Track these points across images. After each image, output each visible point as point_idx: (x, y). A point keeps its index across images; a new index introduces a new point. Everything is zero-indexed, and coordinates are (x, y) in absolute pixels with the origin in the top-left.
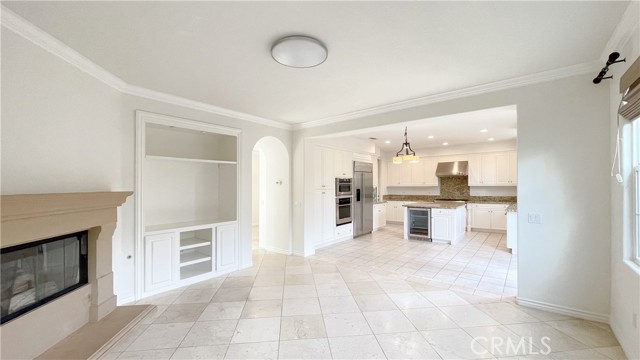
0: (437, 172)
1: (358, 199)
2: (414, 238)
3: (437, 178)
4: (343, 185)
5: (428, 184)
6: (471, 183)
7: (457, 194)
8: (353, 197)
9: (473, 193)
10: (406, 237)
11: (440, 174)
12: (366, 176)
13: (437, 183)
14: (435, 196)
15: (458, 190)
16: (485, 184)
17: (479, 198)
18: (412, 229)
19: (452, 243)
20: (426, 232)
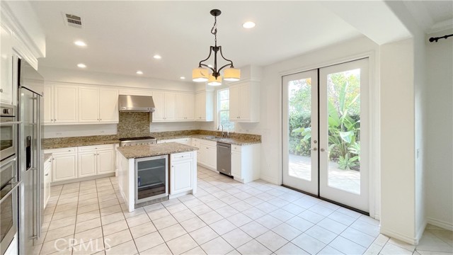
0: (119, 106)
1: (28, 166)
2: (144, 204)
5: (106, 120)
6: (155, 119)
7: (137, 132)
9: (153, 129)
10: (132, 206)
11: (122, 109)
13: (116, 120)
14: (110, 136)
15: (139, 127)
16: (167, 120)
17: (158, 133)
18: (139, 190)
19: (194, 192)
20: (162, 188)
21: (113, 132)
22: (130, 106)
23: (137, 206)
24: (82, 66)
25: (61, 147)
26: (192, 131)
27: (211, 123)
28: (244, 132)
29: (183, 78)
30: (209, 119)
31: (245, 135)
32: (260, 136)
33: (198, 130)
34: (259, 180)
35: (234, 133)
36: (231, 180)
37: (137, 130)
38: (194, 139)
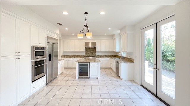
0: (85, 46)
1: (50, 60)
2: (81, 78)
3: (85, 48)
4: (38, 52)
5: (81, 50)
6: (97, 50)
7: (91, 55)
8: (46, 58)
9: (97, 54)
10: (77, 77)
11: (86, 47)
12: (55, 46)
13: (84, 50)
14: (83, 55)
15: (92, 53)
16: (102, 51)
17: (99, 56)
18: (79, 73)
19: (99, 78)
20: (87, 74)
21: (84, 54)
22: (90, 46)
23: (79, 78)
24: (73, 34)
25: (69, 58)
26: (113, 55)
27: (119, 52)
28: (128, 57)
29: (105, 34)
30: (117, 50)
31: (129, 58)
32: (133, 59)
33: (116, 55)
34: (132, 81)
35: (125, 57)
36: (119, 78)
37: (91, 54)
38: (111, 59)
